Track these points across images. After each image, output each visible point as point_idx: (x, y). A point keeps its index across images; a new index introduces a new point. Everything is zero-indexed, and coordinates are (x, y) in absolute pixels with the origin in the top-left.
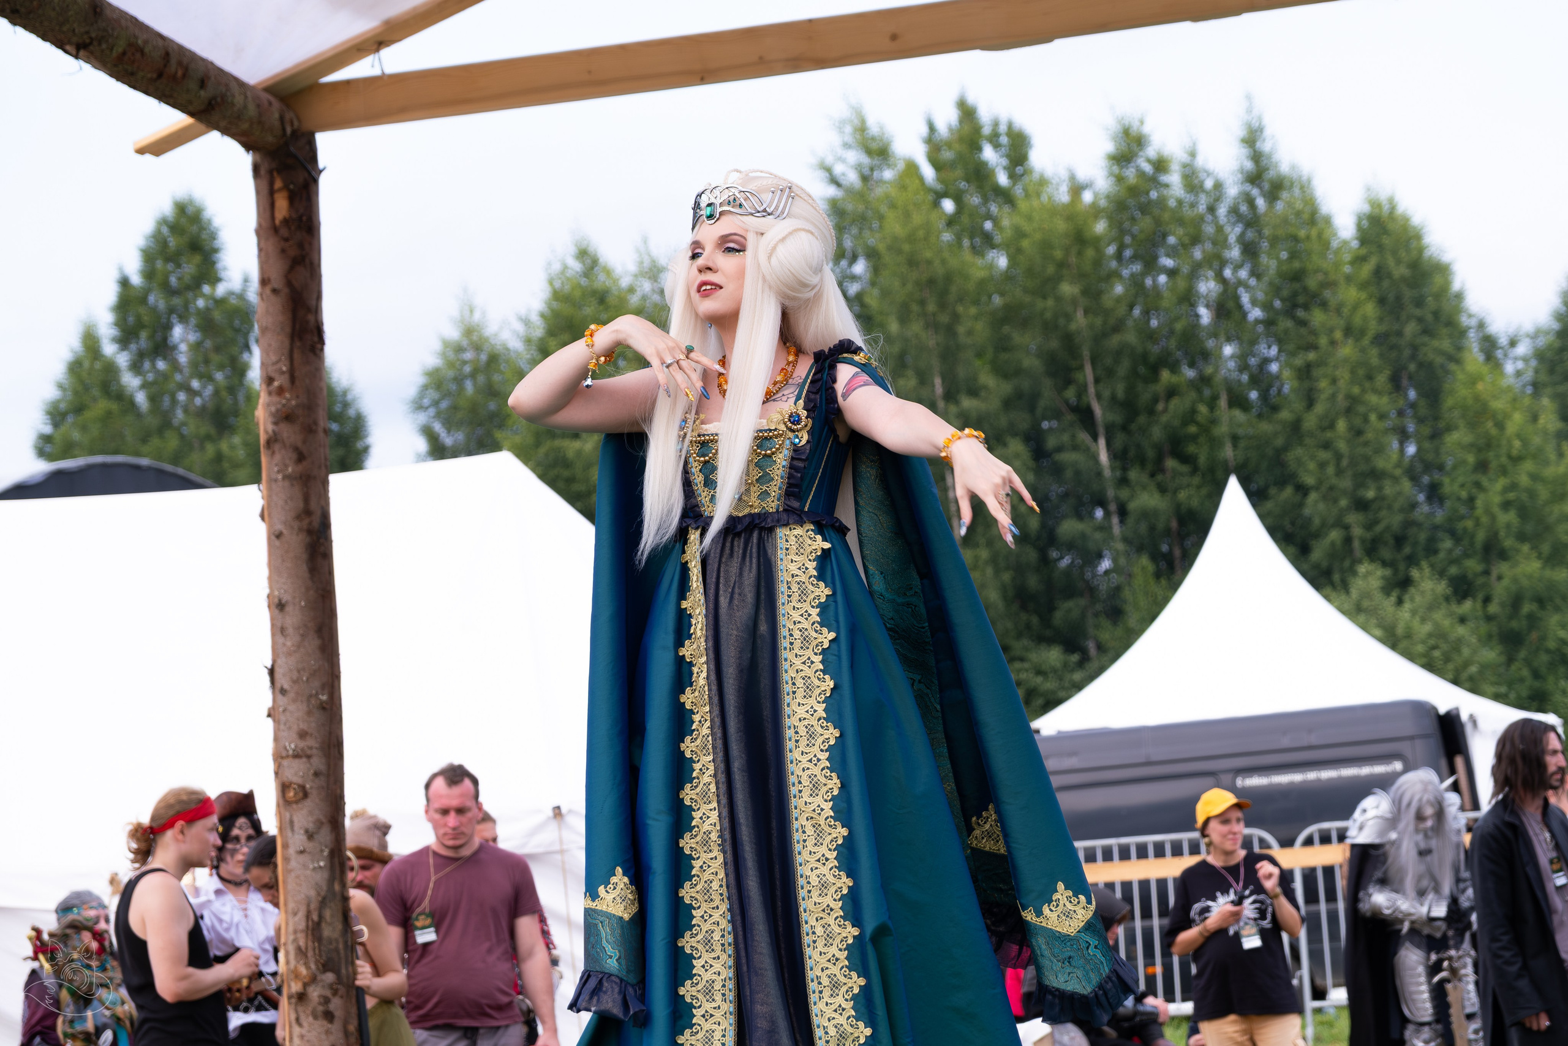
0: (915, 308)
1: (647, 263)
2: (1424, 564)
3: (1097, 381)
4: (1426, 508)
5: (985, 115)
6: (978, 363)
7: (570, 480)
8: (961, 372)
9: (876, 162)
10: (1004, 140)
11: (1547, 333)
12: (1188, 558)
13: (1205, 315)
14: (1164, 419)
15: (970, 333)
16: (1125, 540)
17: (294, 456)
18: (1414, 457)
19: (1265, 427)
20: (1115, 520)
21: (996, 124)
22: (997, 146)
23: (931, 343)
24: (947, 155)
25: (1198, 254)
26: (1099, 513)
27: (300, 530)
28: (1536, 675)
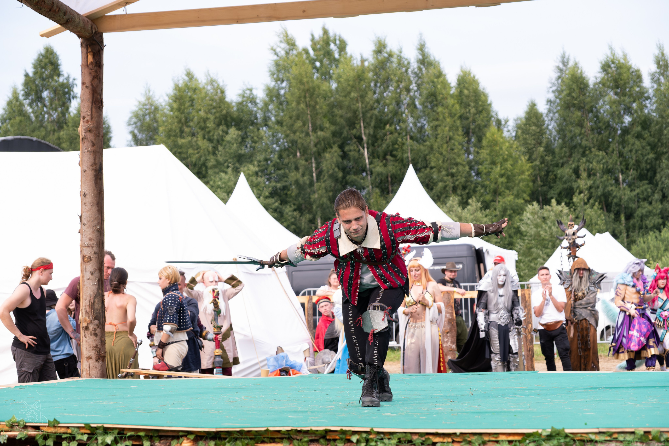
0: (303, 99)
1: (209, 79)
2: (474, 197)
3: (365, 127)
4: (475, 178)
5: (331, 34)
6: (325, 120)
7: (180, 153)
8: (318, 123)
9: (291, 47)
10: (338, 42)
11: (521, 119)
12: (394, 192)
13: (403, 108)
14: (387, 142)
15: (321, 108)
16: (372, 184)
17: (91, 144)
18: (473, 159)
19: (422, 148)
20: (369, 177)
21: (335, 36)
22: (335, 44)
23: (309, 112)
24: (319, 46)
25: (402, 85)
26: (364, 174)
27: (92, 170)
28: (510, 236)
